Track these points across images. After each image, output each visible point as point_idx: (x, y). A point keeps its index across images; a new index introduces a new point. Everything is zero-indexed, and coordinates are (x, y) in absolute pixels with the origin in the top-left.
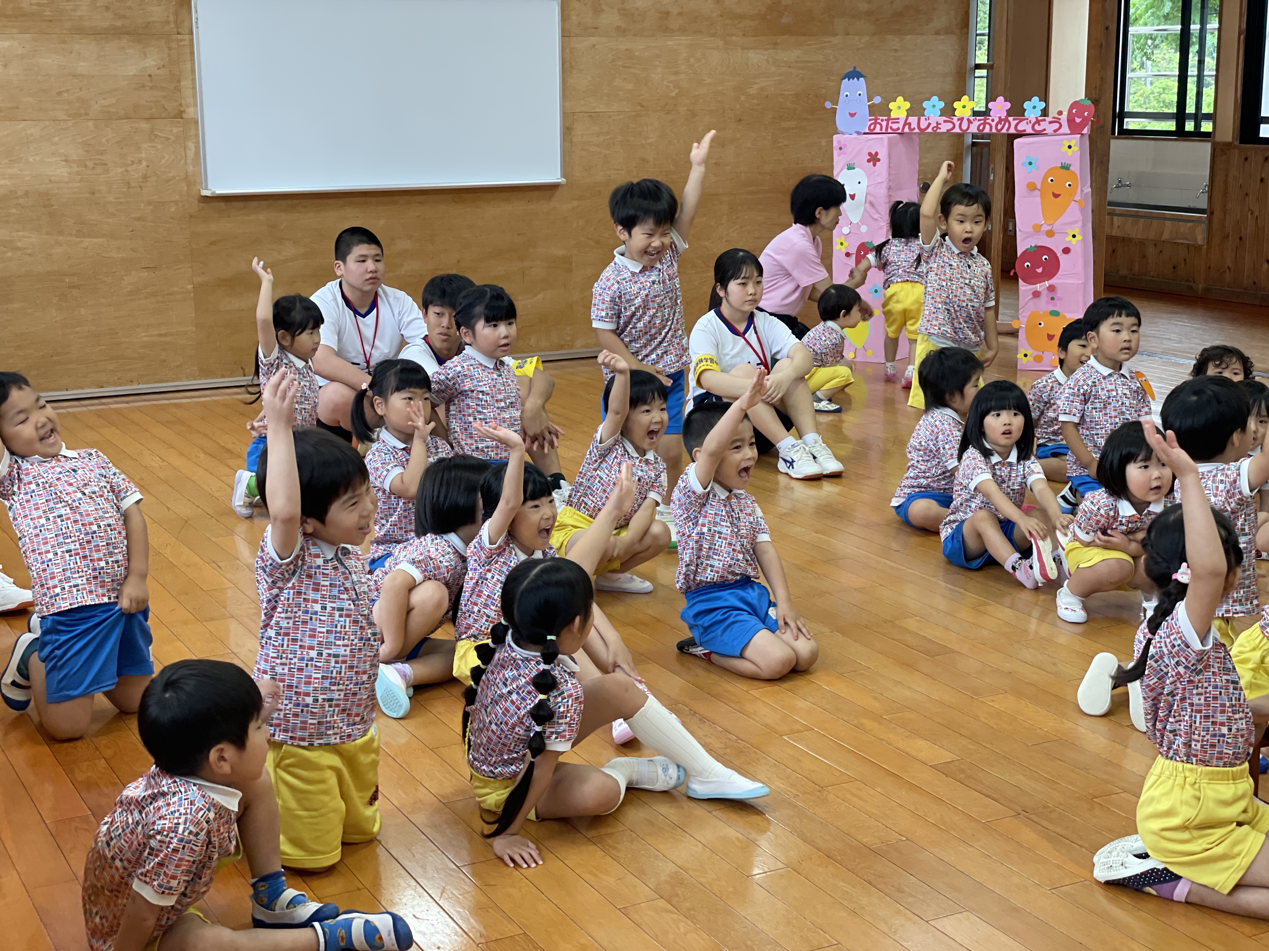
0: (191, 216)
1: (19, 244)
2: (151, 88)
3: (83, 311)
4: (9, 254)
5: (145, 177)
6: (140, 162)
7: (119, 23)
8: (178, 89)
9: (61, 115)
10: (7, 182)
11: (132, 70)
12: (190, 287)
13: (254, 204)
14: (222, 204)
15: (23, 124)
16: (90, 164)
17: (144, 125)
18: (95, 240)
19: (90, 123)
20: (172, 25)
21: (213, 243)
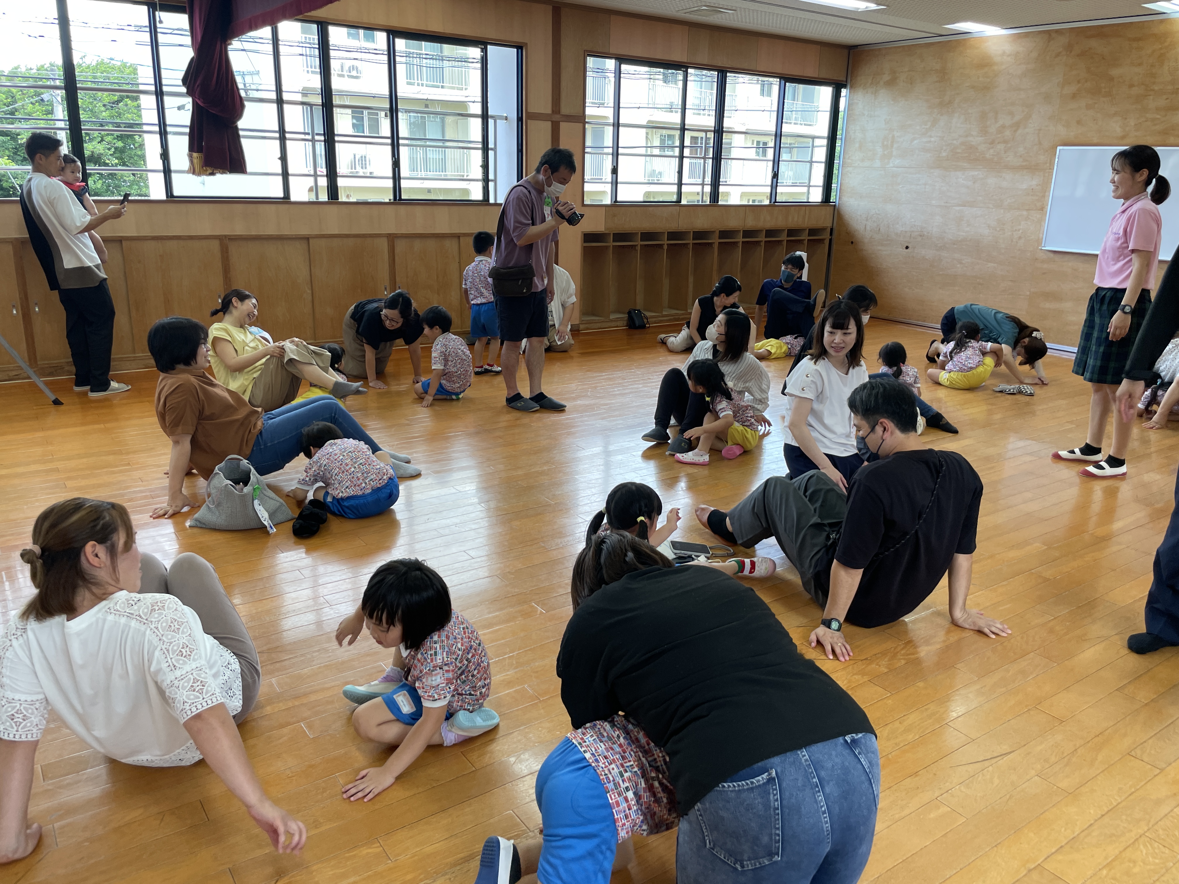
0: (1036, 259)
1: (963, 262)
2: (1032, 195)
3: (981, 295)
4: (958, 266)
5: (1020, 238)
6: (1019, 230)
7: (1024, 164)
8: (1044, 196)
9: (991, 206)
10: (964, 234)
11: (1024, 186)
12: (1028, 293)
13: (1067, 257)
14: (1052, 255)
15: (975, 209)
16: (998, 229)
17: (1025, 213)
18: (992, 264)
19: (1002, 211)
20: (1048, 165)
21: (1044, 274)
